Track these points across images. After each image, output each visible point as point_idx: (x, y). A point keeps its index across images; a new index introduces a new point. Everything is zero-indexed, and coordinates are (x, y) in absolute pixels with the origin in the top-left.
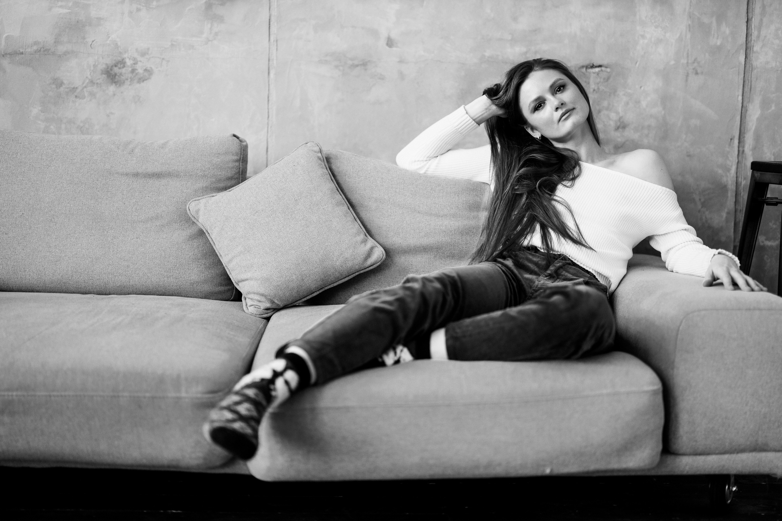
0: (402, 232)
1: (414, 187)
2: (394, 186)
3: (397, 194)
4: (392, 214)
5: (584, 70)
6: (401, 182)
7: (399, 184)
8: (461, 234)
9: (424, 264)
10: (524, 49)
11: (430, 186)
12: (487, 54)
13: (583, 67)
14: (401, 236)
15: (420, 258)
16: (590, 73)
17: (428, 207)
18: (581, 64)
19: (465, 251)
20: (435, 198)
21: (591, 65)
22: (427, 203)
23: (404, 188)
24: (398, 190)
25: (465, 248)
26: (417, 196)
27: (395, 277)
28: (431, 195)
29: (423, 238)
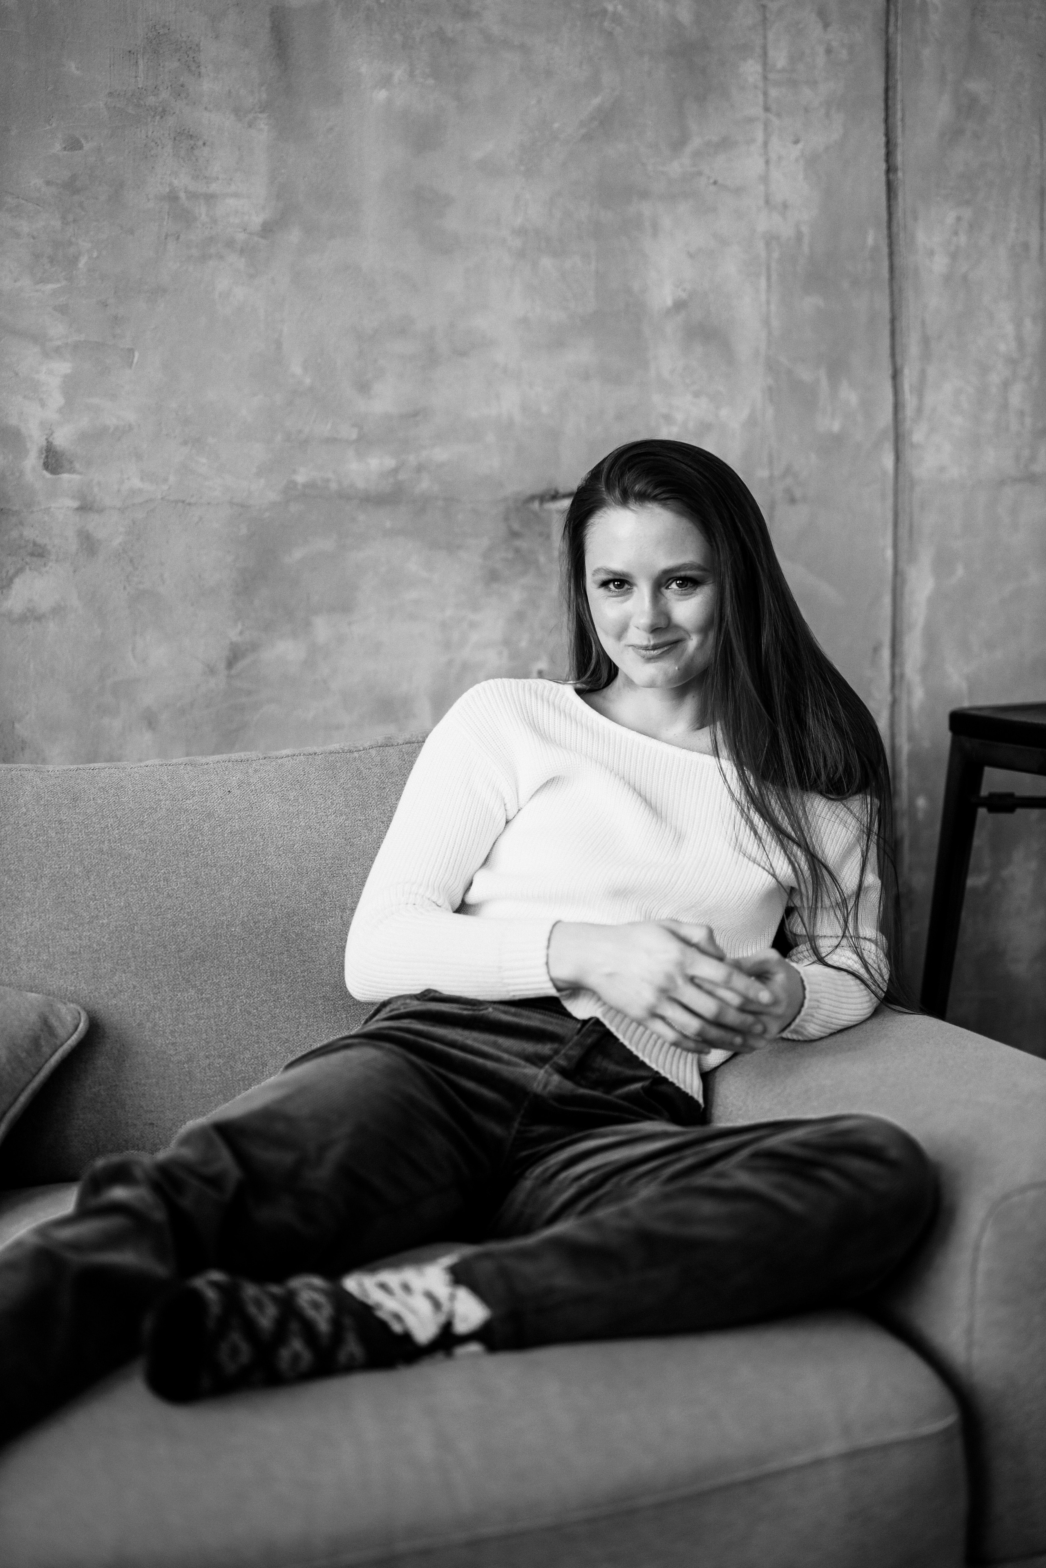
0: (135, 957)
1: (146, 831)
2: (95, 837)
3: (106, 856)
4: (100, 912)
5: (536, 505)
6: (111, 825)
7: (106, 830)
8: (285, 938)
9: (204, 1036)
10: (390, 463)
11: (187, 821)
12: (301, 478)
13: (532, 498)
14: (133, 968)
15: (193, 1019)
16: (549, 512)
17: (190, 877)
18: (529, 492)
19: (301, 981)
20: (205, 849)
21: (553, 493)
22: (186, 867)
23: (120, 839)
24: (105, 847)
25: (302, 972)
26: (158, 854)
27: (137, 1083)
28: (193, 844)
29: (190, 964)
